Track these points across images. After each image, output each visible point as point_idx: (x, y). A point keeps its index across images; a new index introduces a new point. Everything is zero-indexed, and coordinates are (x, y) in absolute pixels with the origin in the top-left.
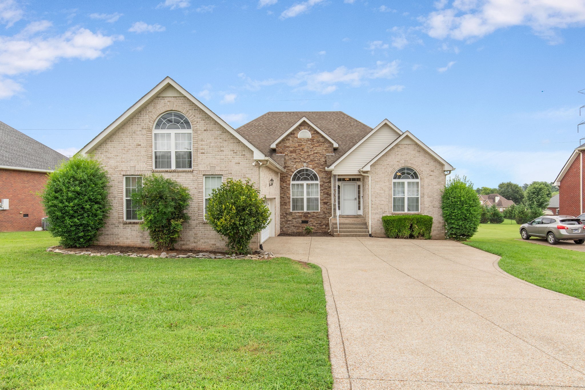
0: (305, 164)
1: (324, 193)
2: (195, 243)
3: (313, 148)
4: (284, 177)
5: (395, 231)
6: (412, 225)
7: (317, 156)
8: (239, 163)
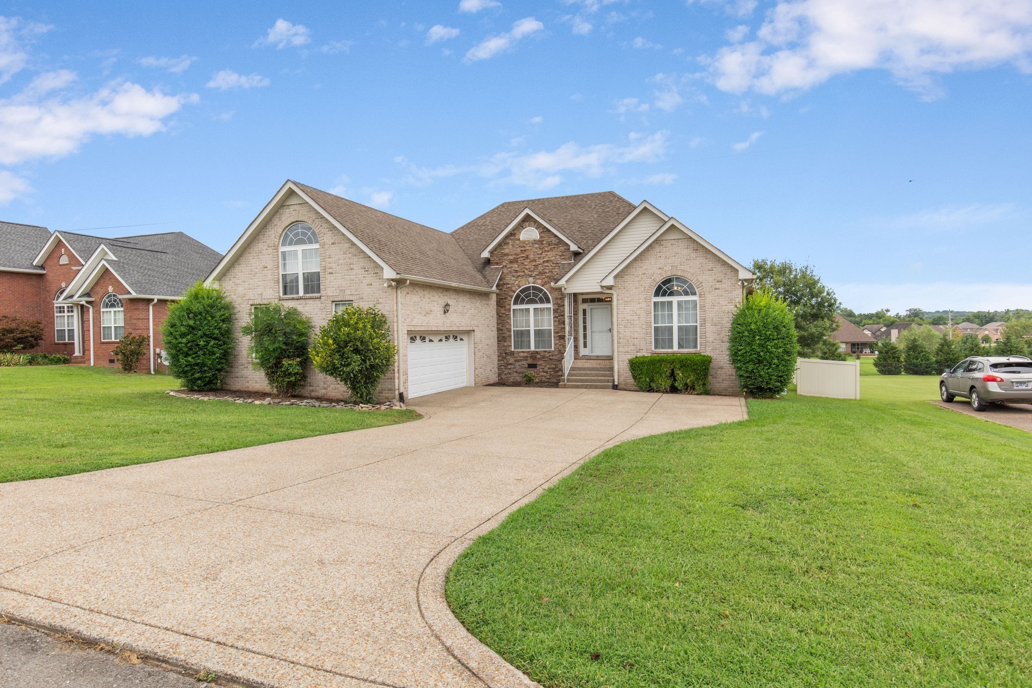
0: (531, 279)
1: (559, 321)
2: (324, 389)
3: (541, 254)
4: (502, 299)
5: (646, 381)
6: (673, 370)
7: (548, 266)
8: (371, 285)
